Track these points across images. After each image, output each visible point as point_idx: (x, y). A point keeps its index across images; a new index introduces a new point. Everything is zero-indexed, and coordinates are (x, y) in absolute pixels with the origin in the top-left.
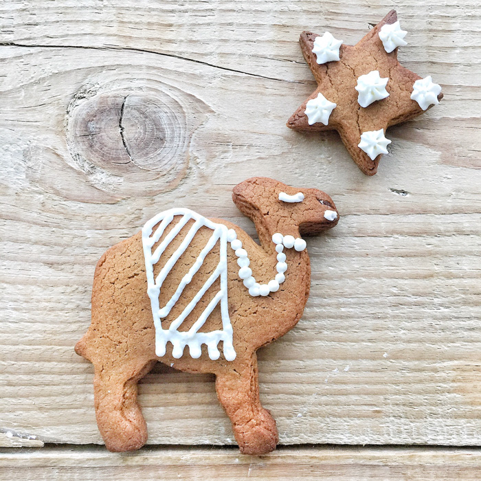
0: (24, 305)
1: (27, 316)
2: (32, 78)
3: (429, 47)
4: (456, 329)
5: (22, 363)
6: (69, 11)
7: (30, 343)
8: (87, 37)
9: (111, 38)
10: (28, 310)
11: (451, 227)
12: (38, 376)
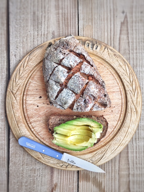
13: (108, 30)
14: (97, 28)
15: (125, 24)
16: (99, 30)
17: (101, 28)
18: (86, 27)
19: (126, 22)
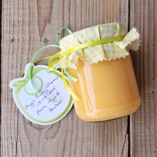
0: (89, 139)
1: (92, 139)
2: (26, 137)
3: (18, 26)
4: (96, 19)
5: (105, 140)
6: (7, 127)
7: (100, 138)
8: (15, 121)
9: (15, 115)
10: (90, 138)
11: (68, 20)
12: (109, 136)
13: (74, 10)
14: (95, 12)
15: (42, 19)
16: (91, 10)
17: (87, 14)
18: (115, 16)
19: (42, 23)
